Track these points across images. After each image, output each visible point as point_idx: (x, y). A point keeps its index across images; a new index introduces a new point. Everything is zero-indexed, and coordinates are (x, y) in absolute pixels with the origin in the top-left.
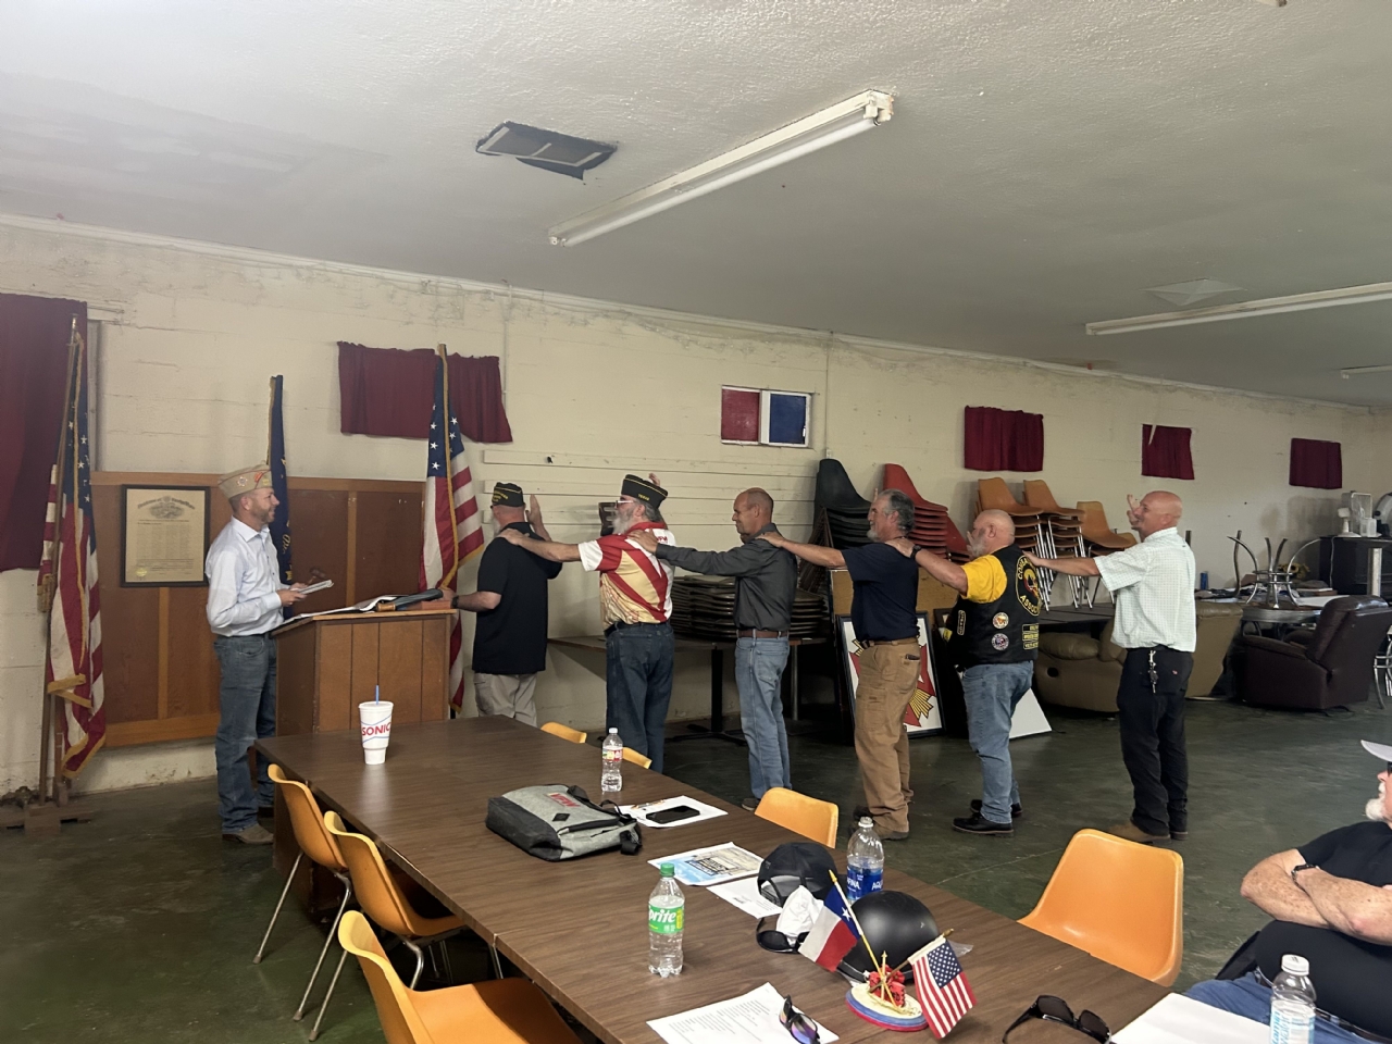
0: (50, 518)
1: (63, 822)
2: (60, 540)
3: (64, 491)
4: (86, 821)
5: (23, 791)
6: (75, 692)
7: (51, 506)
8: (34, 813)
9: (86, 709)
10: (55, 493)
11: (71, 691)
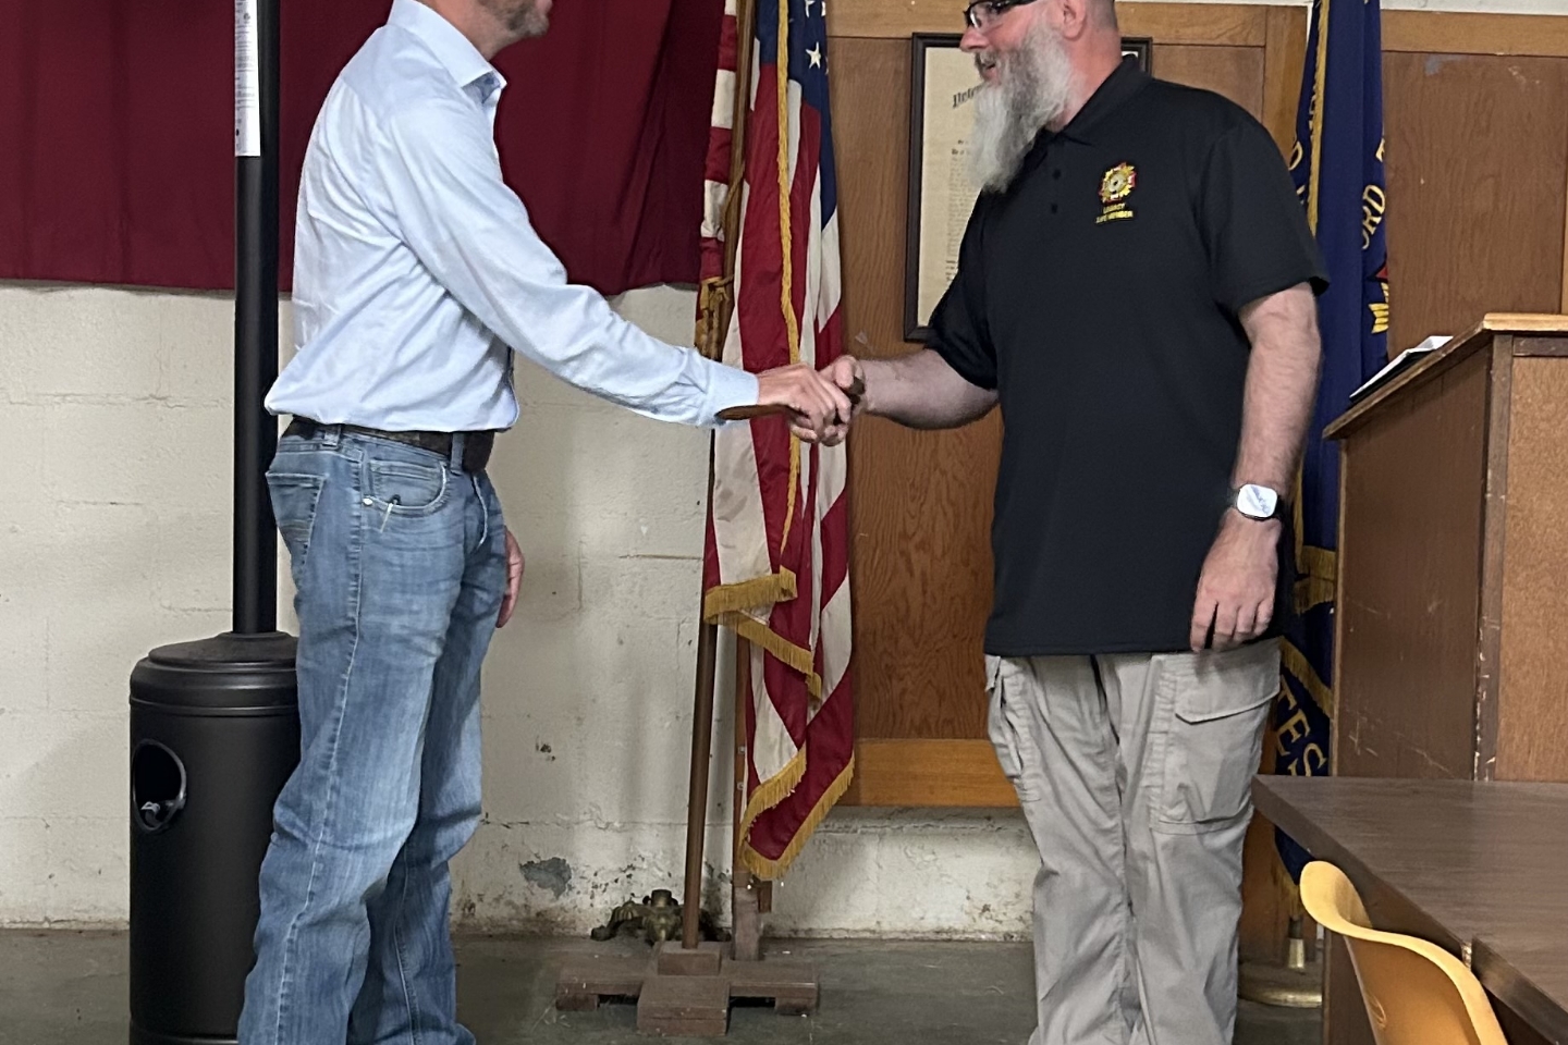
0: (720, 116)
1: (737, 1002)
2: (745, 176)
3: (755, 33)
4: (797, 1011)
5: (661, 903)
6: (772, 625)
7: (723, 78)
8: (670, 967)
9: (803, 677)
10: (736, 39)
11: (763, 620)
